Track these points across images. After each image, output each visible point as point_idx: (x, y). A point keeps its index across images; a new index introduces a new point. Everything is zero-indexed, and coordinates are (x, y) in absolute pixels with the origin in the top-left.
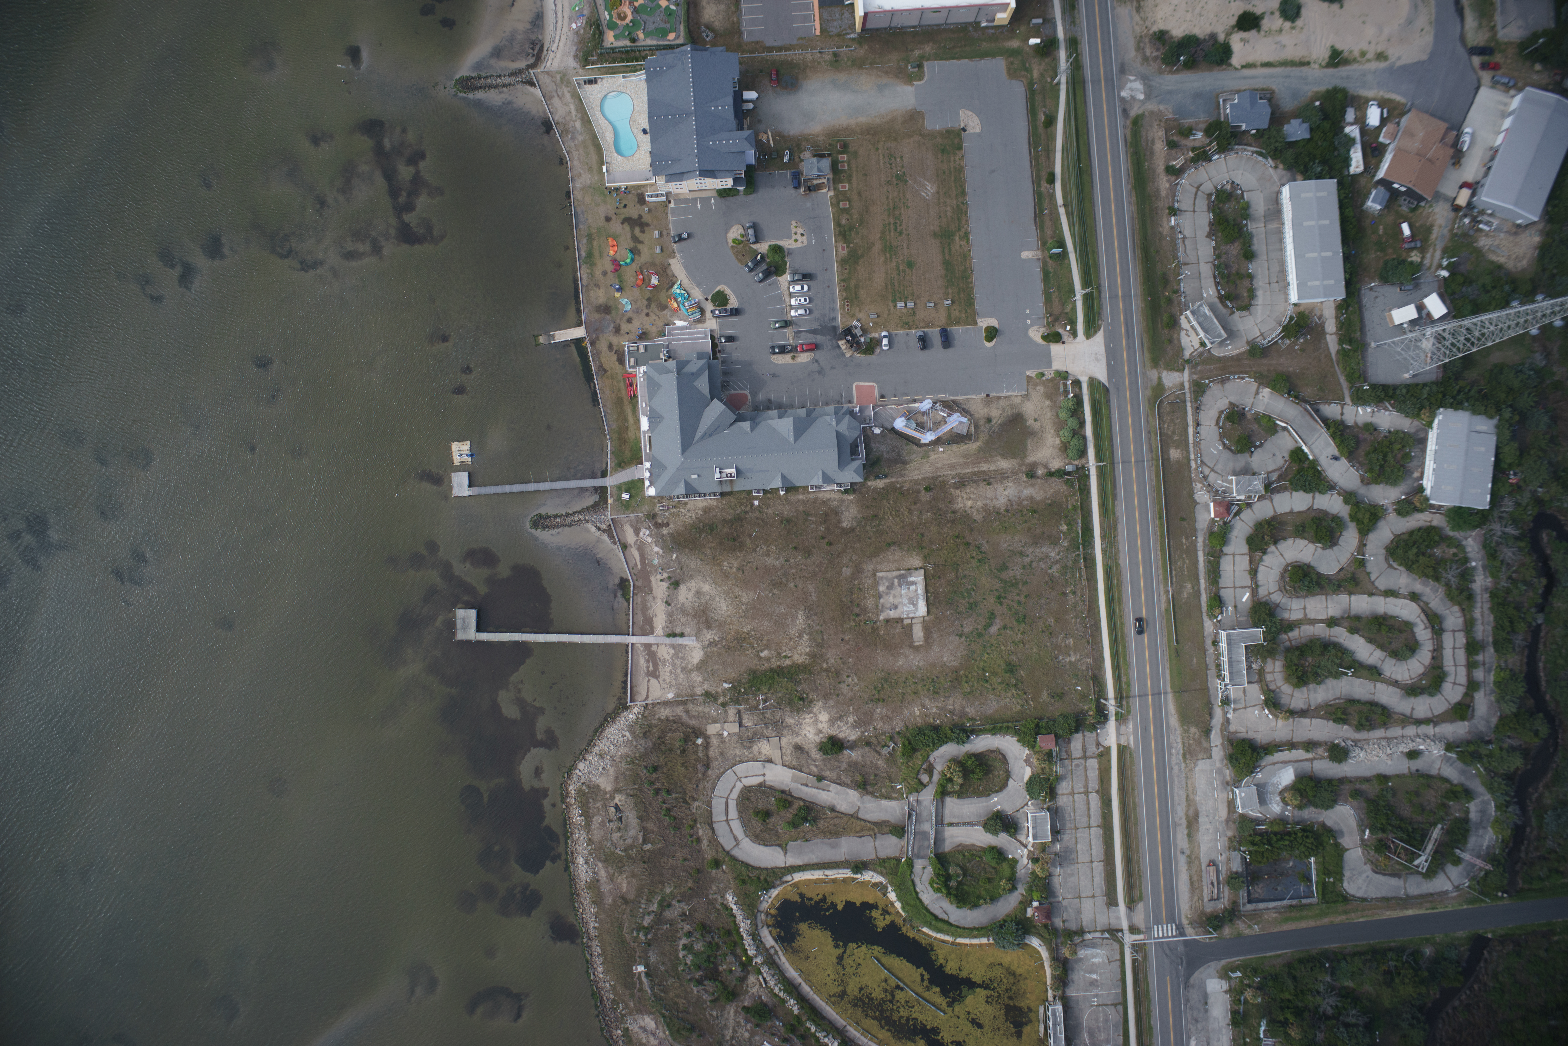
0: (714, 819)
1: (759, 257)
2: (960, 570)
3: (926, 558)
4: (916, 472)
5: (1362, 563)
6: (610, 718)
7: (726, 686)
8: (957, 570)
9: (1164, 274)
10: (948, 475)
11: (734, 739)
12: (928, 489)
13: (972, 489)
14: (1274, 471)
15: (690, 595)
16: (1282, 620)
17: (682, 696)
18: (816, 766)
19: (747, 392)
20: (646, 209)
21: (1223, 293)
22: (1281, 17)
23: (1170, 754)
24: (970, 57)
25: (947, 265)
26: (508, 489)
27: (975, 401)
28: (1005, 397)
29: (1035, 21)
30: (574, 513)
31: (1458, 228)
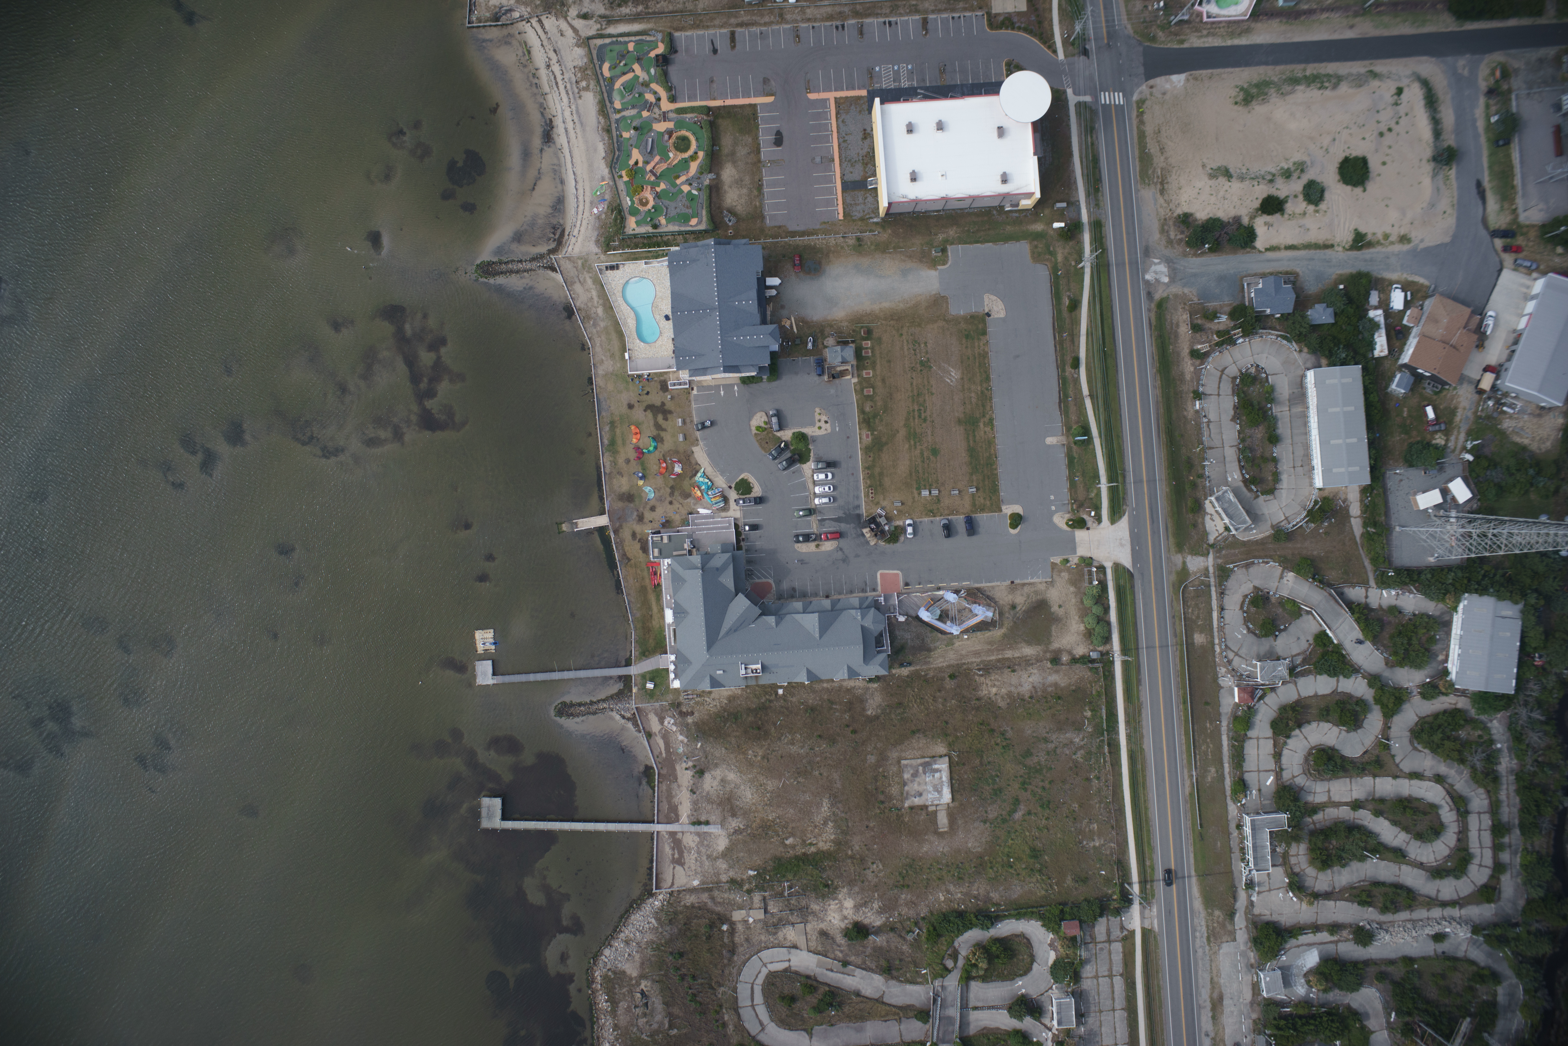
0: (740, 1004)
1: (782, 445)
2: (985, 757)
3: (950, 746)
4: (941, 660)
5: (1387, 747)
6: (635, 904)
7: (751, 873)
8: (982, 757)
9: (1189, 458)
10: (972, 663)
11: (759, 925)
12: (952, 677)
13: (997, 676)
14: (1298, 654)
15: (715, 783)
16: (1306, 803)
17: (707, 883)
18: (841, 951)
19: (771, 581)
20: (669, 397)
21: (1247, 476)
22: (1305, 200)
23: (1194, 937)
24: (994, 240)
25: (972, 452)
26: (532, 677)
27: (999, 589)
28: (1030, 584)
29: (1059, 205)
30: (599, 701)
31: (1482, 410)
